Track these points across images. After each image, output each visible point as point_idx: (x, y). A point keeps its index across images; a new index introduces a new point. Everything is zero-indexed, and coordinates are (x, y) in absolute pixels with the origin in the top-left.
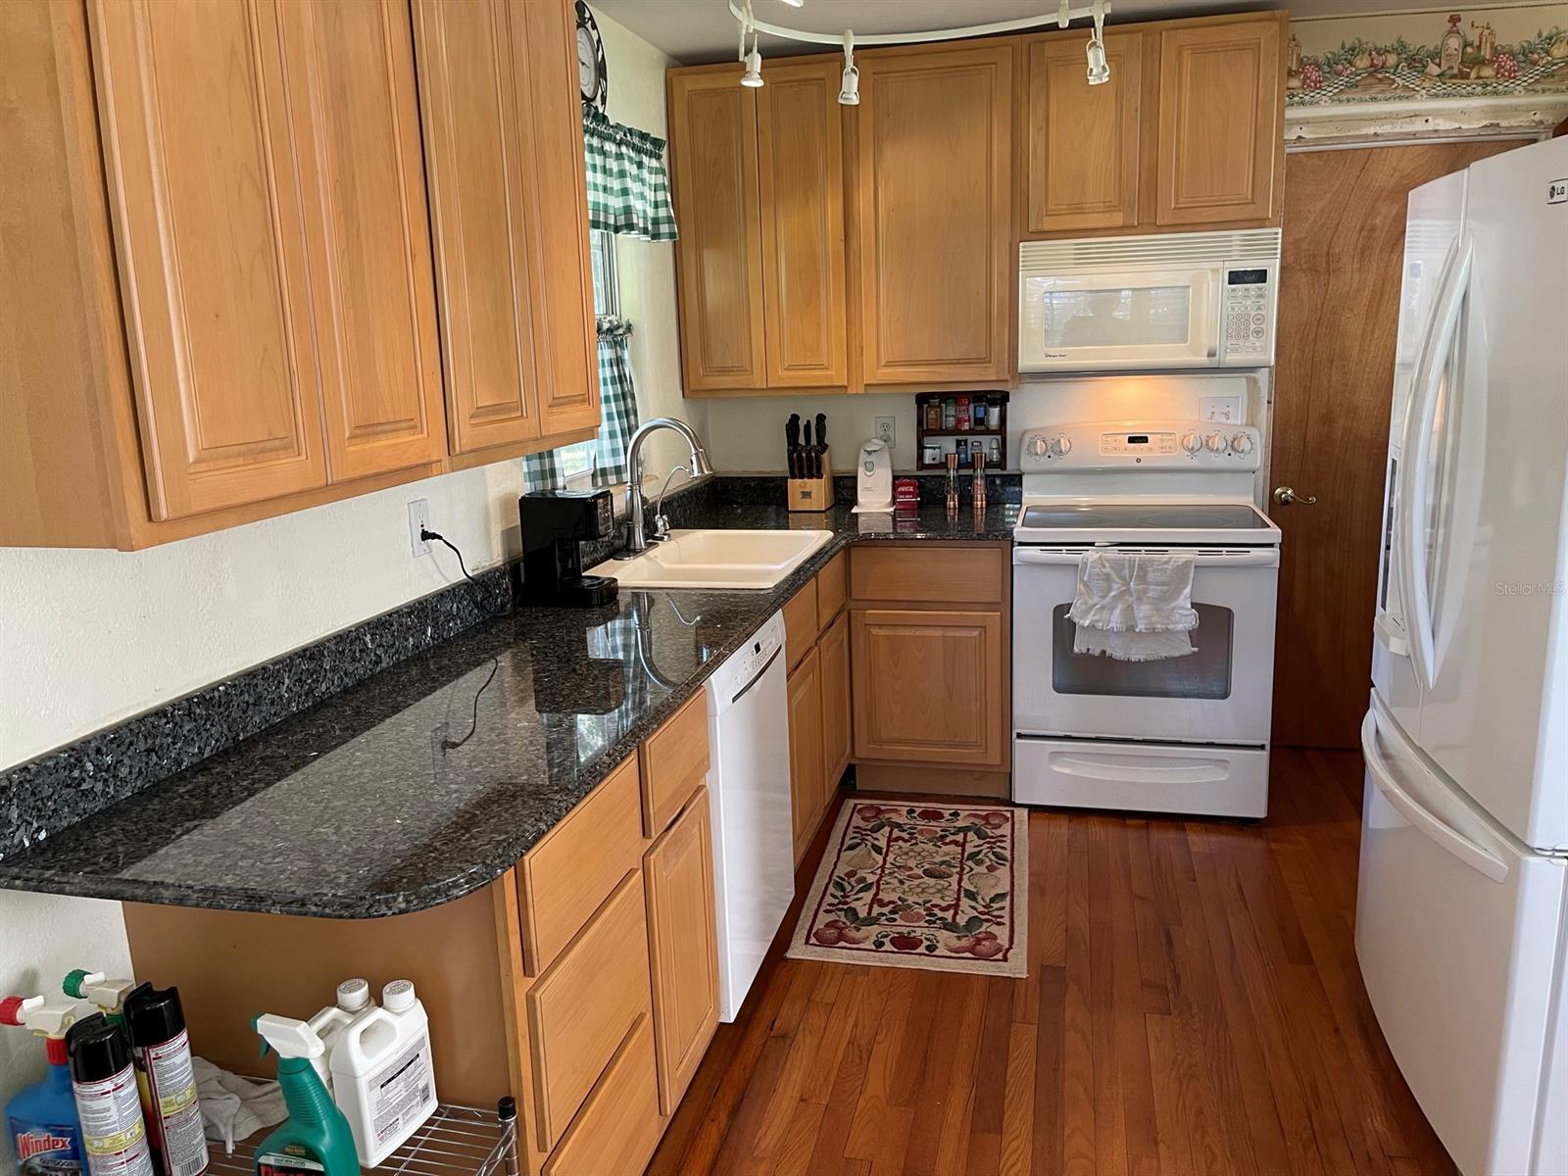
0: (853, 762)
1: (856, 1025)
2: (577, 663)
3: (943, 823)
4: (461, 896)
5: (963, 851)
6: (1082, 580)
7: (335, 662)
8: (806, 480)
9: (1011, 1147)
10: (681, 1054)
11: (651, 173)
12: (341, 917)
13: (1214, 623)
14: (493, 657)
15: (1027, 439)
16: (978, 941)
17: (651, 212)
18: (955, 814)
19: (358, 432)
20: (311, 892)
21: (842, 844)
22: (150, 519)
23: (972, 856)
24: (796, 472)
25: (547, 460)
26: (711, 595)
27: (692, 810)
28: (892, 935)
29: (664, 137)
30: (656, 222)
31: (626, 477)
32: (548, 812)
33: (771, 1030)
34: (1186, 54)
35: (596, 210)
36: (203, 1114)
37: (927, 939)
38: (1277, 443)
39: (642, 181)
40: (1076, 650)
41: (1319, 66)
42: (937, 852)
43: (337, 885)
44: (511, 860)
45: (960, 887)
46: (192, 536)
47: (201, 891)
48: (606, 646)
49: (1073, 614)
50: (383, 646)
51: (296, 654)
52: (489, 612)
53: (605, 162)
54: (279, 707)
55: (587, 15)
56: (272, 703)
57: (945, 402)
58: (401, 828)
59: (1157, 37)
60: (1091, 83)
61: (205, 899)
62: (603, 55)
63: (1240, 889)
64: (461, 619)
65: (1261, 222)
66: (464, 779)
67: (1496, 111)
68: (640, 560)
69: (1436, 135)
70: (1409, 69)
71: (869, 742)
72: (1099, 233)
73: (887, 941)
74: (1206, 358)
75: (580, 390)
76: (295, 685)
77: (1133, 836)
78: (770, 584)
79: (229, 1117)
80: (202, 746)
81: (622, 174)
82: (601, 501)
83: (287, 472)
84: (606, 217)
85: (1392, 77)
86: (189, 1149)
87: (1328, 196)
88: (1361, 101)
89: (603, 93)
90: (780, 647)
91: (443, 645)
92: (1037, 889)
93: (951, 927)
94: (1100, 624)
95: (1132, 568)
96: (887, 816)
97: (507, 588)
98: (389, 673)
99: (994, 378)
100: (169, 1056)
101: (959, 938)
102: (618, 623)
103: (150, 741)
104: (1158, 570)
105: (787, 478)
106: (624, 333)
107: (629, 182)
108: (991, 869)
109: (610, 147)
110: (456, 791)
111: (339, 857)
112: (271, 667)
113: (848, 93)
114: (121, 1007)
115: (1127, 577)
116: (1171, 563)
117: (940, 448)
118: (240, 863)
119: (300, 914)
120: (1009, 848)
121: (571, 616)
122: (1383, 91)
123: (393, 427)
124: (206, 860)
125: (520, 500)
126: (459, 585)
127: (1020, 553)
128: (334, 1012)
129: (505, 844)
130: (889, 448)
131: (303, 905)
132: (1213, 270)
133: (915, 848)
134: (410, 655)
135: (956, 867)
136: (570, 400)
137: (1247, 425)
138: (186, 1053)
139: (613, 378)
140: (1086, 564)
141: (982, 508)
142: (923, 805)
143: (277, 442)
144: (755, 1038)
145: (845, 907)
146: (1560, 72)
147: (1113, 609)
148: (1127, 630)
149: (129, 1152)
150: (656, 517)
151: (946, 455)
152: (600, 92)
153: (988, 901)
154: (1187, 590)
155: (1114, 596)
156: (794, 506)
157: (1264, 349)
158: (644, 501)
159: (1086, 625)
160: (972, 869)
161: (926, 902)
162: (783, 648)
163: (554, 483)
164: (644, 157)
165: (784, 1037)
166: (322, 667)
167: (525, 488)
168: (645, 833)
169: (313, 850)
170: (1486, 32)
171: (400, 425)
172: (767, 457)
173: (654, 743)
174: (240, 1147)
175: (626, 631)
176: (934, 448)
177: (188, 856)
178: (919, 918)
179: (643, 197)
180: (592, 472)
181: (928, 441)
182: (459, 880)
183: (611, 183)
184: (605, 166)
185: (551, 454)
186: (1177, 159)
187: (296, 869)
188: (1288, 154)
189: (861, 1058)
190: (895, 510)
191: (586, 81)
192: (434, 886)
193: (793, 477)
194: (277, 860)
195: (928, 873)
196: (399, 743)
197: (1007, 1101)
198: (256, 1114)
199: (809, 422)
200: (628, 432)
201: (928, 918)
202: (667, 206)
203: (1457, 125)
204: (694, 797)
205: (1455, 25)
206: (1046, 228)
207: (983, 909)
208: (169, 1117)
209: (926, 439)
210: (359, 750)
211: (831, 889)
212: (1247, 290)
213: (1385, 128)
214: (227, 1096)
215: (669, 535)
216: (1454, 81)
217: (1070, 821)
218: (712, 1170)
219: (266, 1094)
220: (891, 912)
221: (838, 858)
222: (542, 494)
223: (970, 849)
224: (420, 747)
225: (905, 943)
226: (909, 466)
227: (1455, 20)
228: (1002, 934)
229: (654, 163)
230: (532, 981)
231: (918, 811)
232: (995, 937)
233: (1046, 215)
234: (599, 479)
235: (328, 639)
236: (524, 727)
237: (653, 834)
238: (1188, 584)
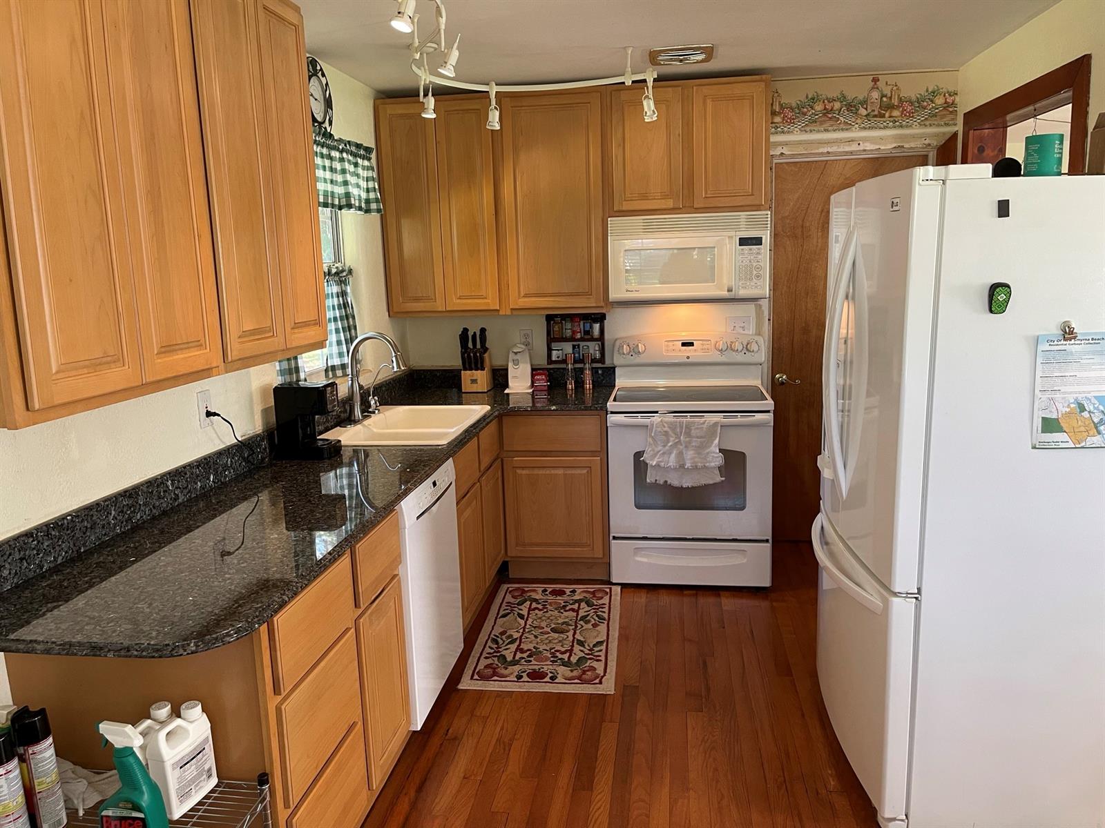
0: (506, 560)
1: (502, 729)
2: (311, 497)
3: (565, 598)
4: (232, 642)
5: (578, 615)
6: (650, 436)
7: (146, 499)
8: (473, 371)
9: (598, 797)
10: (383, 749)
11: (364, 170)
12: (153, 657)
13: (734, 462)
14: (255, 494)
15: (618, 343)
16: (584, 672)
17: (364, 195)
18: (574, 591)
19: (163, 350)
20: (133, 643)
21: (498, 614)
22: (28, 409)
23: (583, 618)
24: (467, 366)
25: (293, 362)
26: (405, 450)
27: (389, 590)
28: (528, 671)
29: (373, 146)
30: (368, 201)
31: (349, 371)
32: (289, 590)
33: (447, 735)
34: (709, 102)
35: (326, 196)
36: (63, 792)
37: (551, 672)
38: (775, 345)
39: (358, 176)
40: (648, 481)
41: (792, 109)
42: (560, 617)
43: (151, 638)
44: (265, 619)
45: (574, 638)
46: (54, 419)
47: (61, 645)
48: (336, 486)
49: (645, 457)
50: (180, 488)
51: (119, 494)
52: (253, 464)
53: (331, 164)
54: (108, 530)
55: (318, 68)
56: (103, 527)
57: (565, 320)
58: (192, 602)
59: (691, 90)
60: (646, 121)
61: (64, 650)
62: (330, 94)
63: (752, 632)
64: (234, 469)
65: (758, 207)
66: (234, 571)
67: (901, 137)
68: (359, 427)
69: (864, 153)
70: (848, 111)
71: (517, 546)
72: (658, 212)
73: (525, 675)
74: (726, 293)
75: (313, 316)
76: (119, 515)
77: (687, 601)
78: (444, 442)
79: (79, 794)
80: (56, 556)
81: (344, 171)
82: (330, 388)
83: (115, 377)
84: (333, 200)
85: (838, 116)
86: (54, 812)
87: (801, 191)
88: (819, 131)
89: (330, 118)
90: (451, 483)
91: (222, 486)
92: (623, 638)
93: (566, 664)
94: (663, 464)
95: (681, 427)
96: (528, 594)
97: (266, 448)
98: (184, 506)
99: (594, 305)
100: (41, 752)
101: (572, 671)
102: (345, 470)
103: (22, 553)
104: (697, 428)
105: (461, 370)
106: (347, 275)
107: (348, 177)
108: (595, 626)
109: (335, 154)
110: (229, 579)
111: (152, 621)
112: (103, 503)
113: (492, 122)
114: (9, 723)
115: (679, 434)
116: (706, 424)
117: (562, 350)
118: (86, 627)
119: (126, 656)
120: (607, 612)
121: (309, 466)
122: (832, 126)
123: (188, 345)
124: (63, 627)
125: (274, 389)
126: (232, 446)
127: (612, 419)
128: (148, 722)
129: (261, 609)
130: (529, 350)
131: (128, 651)
132: (729, 237)
133: (547, 615)
134: (198, 493)
135: (572, 625)
136: (306, 324)
137: (756, 334)
138: (52, 751)
139: (339, 305)
140: (653, 425)
141: (589, 389)
142: (552, 586)
143: (109, 359)
144: (435, 741)
145: (498, 654)
146: (939, 114)
147: (670, 453)
148: (680, 467)
149: (14, 815)
150: (370, 398)
151: (566, 355)
152: (328, 118)
153: (591, 646)
154: (716, 441)
155: (671, 446)
156: (466, 389)
157: (763, 287)
158: (361, 387)
159: (654, 464)
160: (582, 627)
161: (551, 649)
162: (454, 484)
163: (298, 376)
164: (359, 159)
165: (455, 739)
166: (137, 503)
167: (278, 381)
168: (357, 605)
169: (134, 618)
170: (895, 88)
171: (190, 345)
172: (446, 355)
173: (361, 547)
174: (87, 812)
175: (350, 475)
176: (558, 350)
177: (51, 624)
178: (547, 659)
179: (358, 186)
180: (325, 368)
181: (554, 345)
182: (230, 631)
183: (337, 178)
184: (331, 167)
185: (296, 358)
186: (705, 167)
187: (123, 629)
188: (776, 164)
189: (504, 749)
190: (533, 391)
191: (318, 110)
192: (214, 636)
193: (465, 369)
194: (109, 625)
195: (554, 630)
196: (192, 550)
197: (597, 770)
198: (97, 791)
199: (475, 333)
200: (349, 341)
201: (552, 659)
202: (375, 191)
203: (877, 147)
204: (391, 582)
205: (875, 84)
206: (624, 208)
207: (588, 652)
208: (40, 792)
209: (553, 344)
210: (163, 556)
211: (489, 643)
212: (750, 249)
213: (834, 149)
214: (79, 780)
215: (379, 410)
216: (875, 119)
217: (648, 593)
218: (404, 824)
219: (104, 779)
220: (528, 657)
221: (495, 623)
222: (290, 385)
223: (582, 613)
224: (206, 552)
225: (536, 676)
226: (542, 362)
227: (875, 80)
228: (599, 667)
229: (366, 163)
230: (279, 698)
231: (550, 590)
232: (595, 669)
233: (625, 200)
234: (330, 373)
235: (142, 484)
236: (275, 538)
237: (362, 605)
238: (716, 437)
